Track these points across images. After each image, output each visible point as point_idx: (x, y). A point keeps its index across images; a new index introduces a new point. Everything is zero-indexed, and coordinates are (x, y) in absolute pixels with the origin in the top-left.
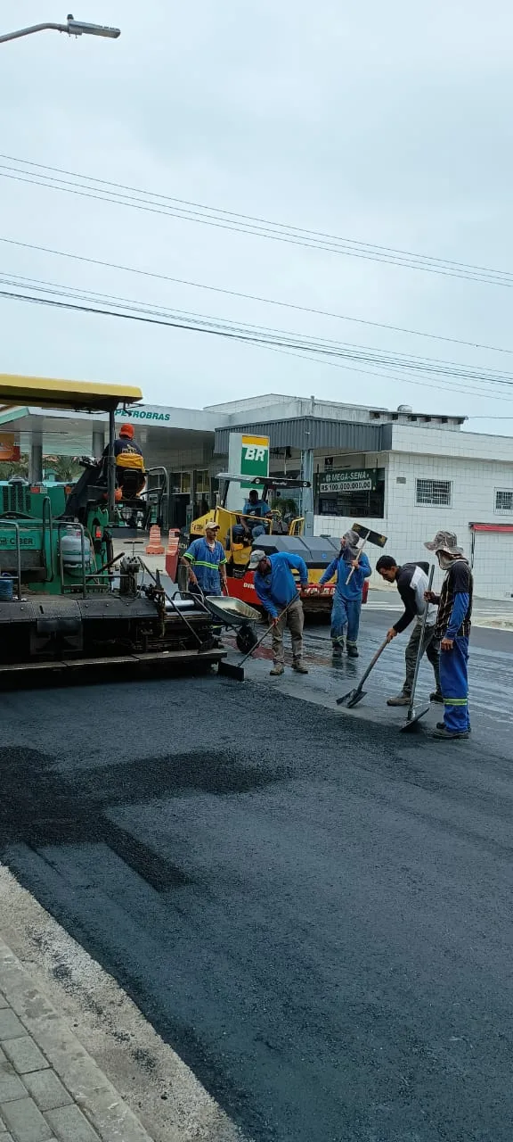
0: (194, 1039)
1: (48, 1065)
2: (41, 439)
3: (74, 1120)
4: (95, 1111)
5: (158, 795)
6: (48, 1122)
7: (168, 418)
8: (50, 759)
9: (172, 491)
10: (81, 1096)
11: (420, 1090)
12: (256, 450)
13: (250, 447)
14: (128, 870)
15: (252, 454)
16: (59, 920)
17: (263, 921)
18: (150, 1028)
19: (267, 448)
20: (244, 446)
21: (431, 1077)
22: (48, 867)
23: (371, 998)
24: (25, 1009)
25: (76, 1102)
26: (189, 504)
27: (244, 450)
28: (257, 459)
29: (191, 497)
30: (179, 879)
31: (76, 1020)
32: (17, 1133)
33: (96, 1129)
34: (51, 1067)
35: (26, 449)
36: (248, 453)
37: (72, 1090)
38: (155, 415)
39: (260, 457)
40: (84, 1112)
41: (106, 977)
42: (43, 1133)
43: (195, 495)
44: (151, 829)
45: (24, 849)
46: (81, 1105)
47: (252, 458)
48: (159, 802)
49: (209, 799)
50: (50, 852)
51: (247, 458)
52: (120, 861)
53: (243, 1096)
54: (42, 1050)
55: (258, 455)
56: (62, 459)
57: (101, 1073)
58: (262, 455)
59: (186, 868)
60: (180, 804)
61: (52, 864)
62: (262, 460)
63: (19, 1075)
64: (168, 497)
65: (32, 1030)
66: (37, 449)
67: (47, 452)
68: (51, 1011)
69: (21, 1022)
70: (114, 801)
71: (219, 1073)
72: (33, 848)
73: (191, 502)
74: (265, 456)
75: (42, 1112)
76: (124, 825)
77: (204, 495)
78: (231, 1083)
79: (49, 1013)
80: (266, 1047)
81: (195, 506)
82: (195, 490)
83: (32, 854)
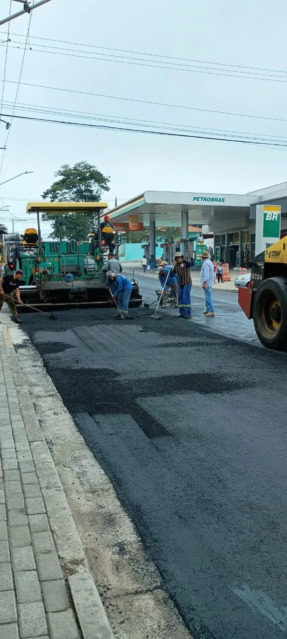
0: (140, 510)
1: (45, 512)
2: (155, 217)
3: (45, 539)
4: (59, 536)
5: (169, 393)
6: (31, 538)
7: (223, 200)
8: (117, 374)
9: (228, 243)
10: (55, 528)
11: (264, 548)
12: (273, 214)
13: (269, 213)
14: (137, 427)
15: (270, 217)
16: (91, 449)
17: (203, 456)
18: (118, 503)
19: (280, 212)
20: (265, 212)
21: (275, 542)
22: (95, 424)
23: (252, 498)
24: (45, 485)
25: (51, 530)
26: (238, 250)
27: (265, 215)
28: (273, 219)
29: (240, 247)
30: (164, 432)
31: (80, 496)
32: (12, 541)
33: (56, 544)
34: (46, 513)
35: (146, 224)
36: (268, 216)
37: (52, 525)
38: (216, 199)
39: (275, 219)
40: (53, 536)
41: (105, 478)
42: (26, 543)
43: (242, 245)
44: (157, 408)
45: (86, 415)
46: (52, 532)
47: (270, 219)
48: (169, 396)
49: (198, 396)
50: (99, 417)
51: (267, 219)
52: (135, 423)
53: (156, 541)
54: (45, 504)
55: (274, 217)
56: (168, 229)
57: (71, 518)
58: (276, 217)
59: (169, 428)
60: (181, 397)
61: (98, 423)
62: (276, 220)
63: (27, 515)
64: (226, 248)
65: (45, 495)
66: (153, 223)
67: (159, 225)
68: (59, 487)
69: (41, 491)
70: (144, 395)
71: (147, 528)
72: (91, 415)
73: (239, 249)
74: (278, 217)
75: (30, 533)
76: (144, 406)
77: (246, 245)
78: (151, 534)
79: (58, 488)
80: (178, 517)
81: (242, 252)
82: (241, 242)
83: (89, 418)
